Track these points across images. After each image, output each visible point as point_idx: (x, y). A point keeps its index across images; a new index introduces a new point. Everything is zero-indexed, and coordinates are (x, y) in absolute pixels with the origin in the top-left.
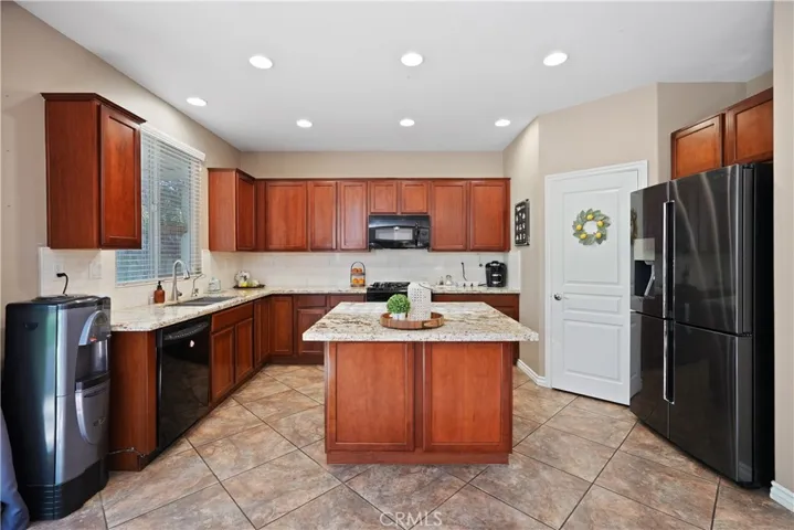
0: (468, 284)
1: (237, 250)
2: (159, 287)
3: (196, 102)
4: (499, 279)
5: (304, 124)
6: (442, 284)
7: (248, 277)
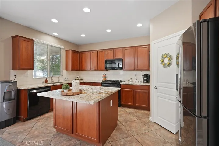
0: (137, 81)
1: (71, 70)
2: (46, 79)
3: (55, 34)
4: (146, 80)
5: (83, 36)
6: (129, 81)
7: (79, 77)
